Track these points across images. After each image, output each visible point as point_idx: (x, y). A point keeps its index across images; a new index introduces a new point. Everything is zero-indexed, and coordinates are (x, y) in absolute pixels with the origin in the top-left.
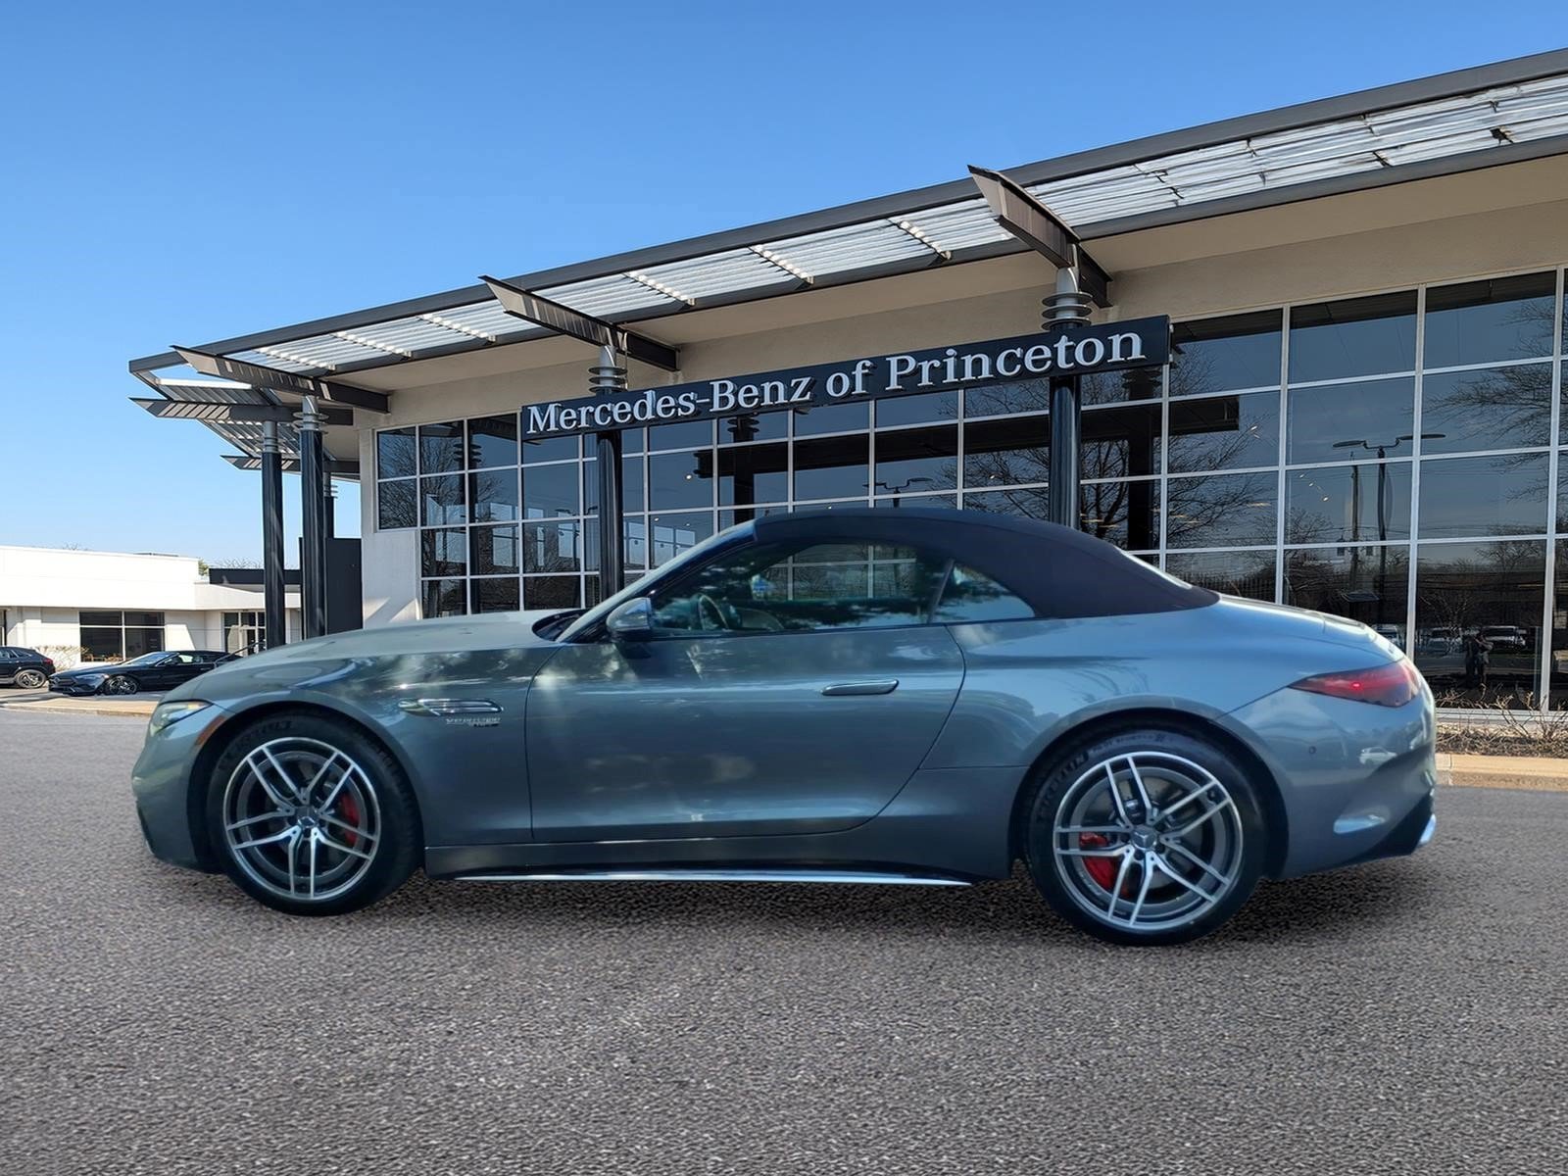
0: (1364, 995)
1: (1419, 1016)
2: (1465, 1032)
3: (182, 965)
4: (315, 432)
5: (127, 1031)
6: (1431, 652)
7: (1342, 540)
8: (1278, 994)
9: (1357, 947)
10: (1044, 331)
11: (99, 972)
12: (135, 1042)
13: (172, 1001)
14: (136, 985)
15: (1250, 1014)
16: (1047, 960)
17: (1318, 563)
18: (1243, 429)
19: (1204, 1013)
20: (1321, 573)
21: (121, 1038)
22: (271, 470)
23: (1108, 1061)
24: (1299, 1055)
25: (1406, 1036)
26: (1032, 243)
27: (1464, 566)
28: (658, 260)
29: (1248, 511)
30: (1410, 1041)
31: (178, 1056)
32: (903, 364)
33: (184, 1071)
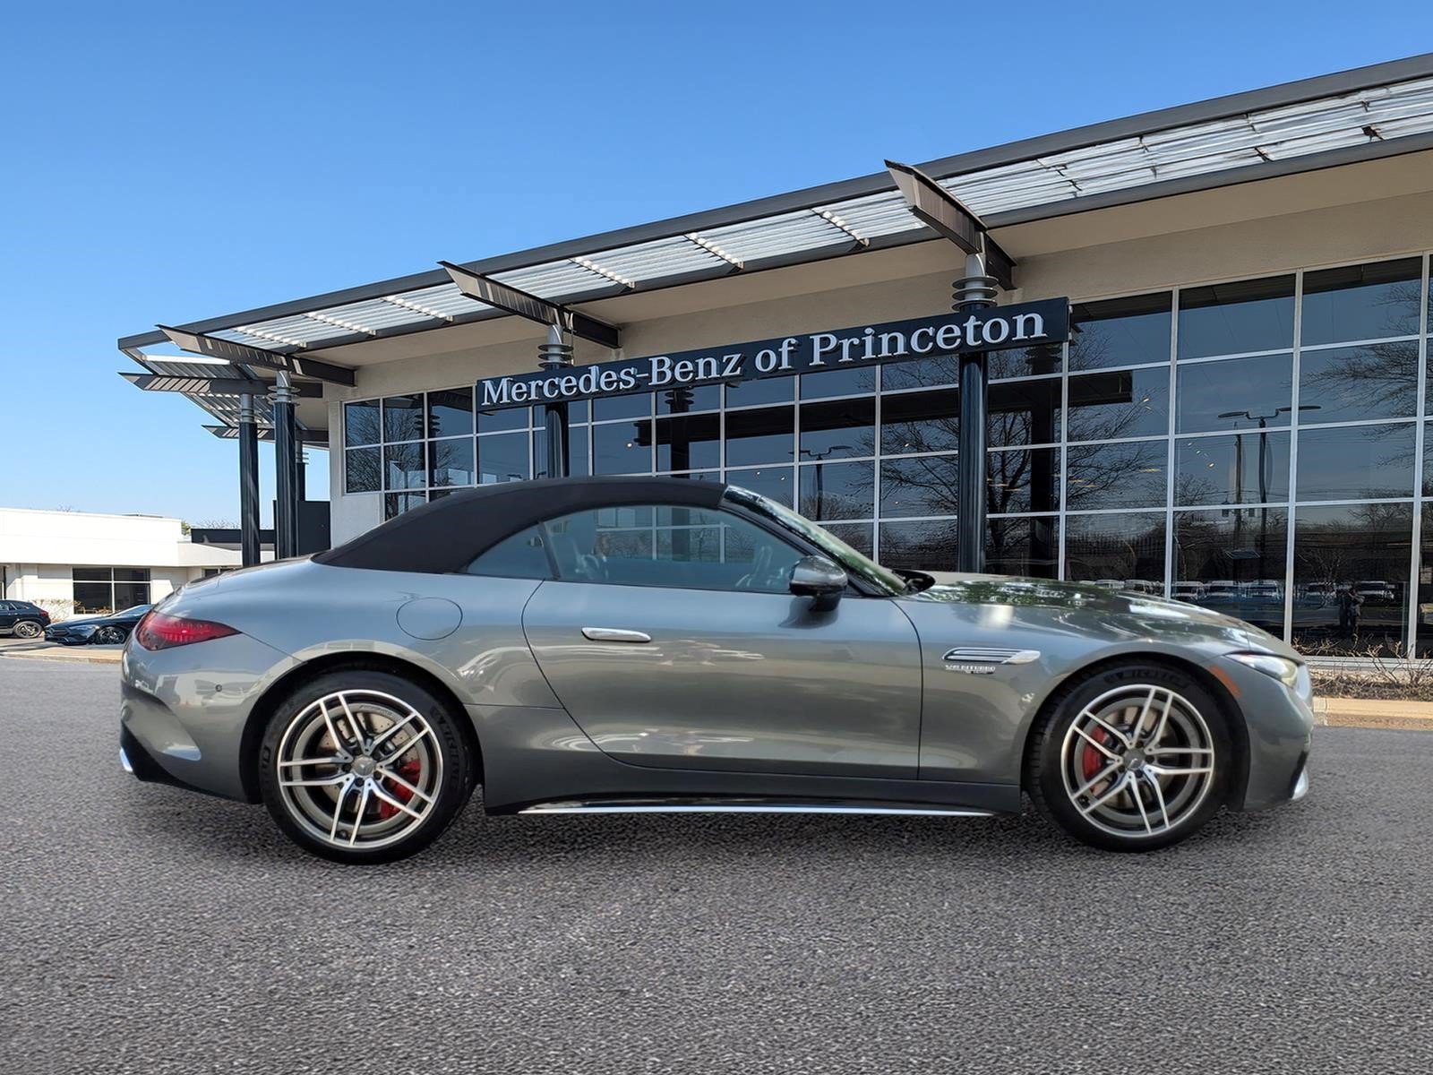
0: (1247, 913)
1: (1297, 932)
2: (1340, 947)
3: (166, 886)
4: (289, 404)
5: (116, 945)
6: (1308, 605)
7: (1226, 503)
8: (1168, 913)
9: (1240, 870)
10: (954, 311)
11: (91, 893)
12: (123, 955)
13: (157, 919)
14: (124, 904)
15: (1142, 930)
16: (957, 882)
17: (1204, 524)
18: (1135, 402)
19: (1101, 929)
20: (1207, 533)
21: (110, 951)
22: (248, 438)
23: (1013, 972)
24: (1187, 967)
25: (1285, 949)
26: (943, 232)
27: (1337, 526)
28: (601, 247)
29: (1140, 476)
30: (1289, 954)
31: (163, 968)
32: (825, 342)
33: (168, 981)
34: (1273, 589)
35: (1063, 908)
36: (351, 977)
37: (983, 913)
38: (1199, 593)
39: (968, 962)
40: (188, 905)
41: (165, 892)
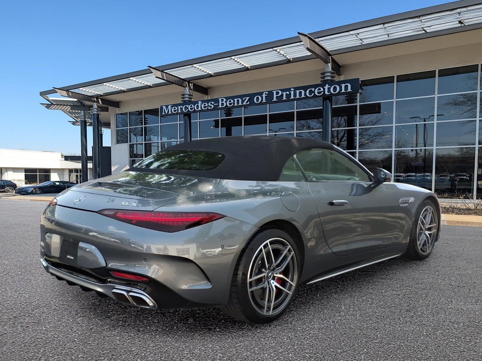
0: (419, 298)
1: (436, 305)
2: (451, 311)
3: (56, 288)
4: (97, 114)
5: (39, 311)
6: (440, 182)
7: (412, 147)
8: (393, 298)
9: (417, 281)
10: (321, 83)
11: (31, 290)
12: (41, 314)
13: (53, 300)
14: (42, 295)
15: (384, 305)
16: (322, 286)
17: (405, 154)
18: (382, 113)
19: (370, 304)
20: (406, 157)
21: (37, 313)
22: (83, 126)
23: (341, 321)
24: (399, 319)
25: (432, 312)
26: (317, 56)
27: (450, 155)
28: (202, 61)
29: (383, 138)
30: (434, 314)
31: (55, 319)
32: (277, 93)
33: (57, 324)
34: (428, 176)
35: (358, 296)
36: (118, 323)
37: (331, 298)
38: (403, 177)
39: (326, 317)
40: (63, 295)
41: (56, 290)
